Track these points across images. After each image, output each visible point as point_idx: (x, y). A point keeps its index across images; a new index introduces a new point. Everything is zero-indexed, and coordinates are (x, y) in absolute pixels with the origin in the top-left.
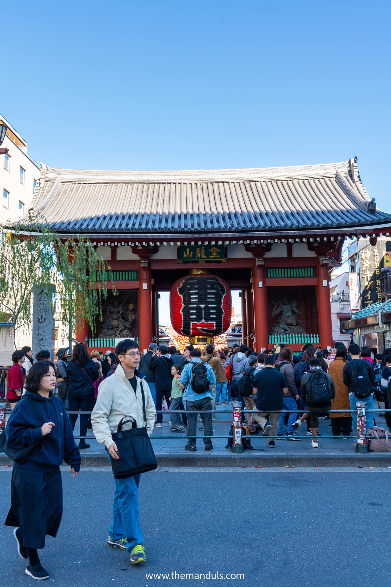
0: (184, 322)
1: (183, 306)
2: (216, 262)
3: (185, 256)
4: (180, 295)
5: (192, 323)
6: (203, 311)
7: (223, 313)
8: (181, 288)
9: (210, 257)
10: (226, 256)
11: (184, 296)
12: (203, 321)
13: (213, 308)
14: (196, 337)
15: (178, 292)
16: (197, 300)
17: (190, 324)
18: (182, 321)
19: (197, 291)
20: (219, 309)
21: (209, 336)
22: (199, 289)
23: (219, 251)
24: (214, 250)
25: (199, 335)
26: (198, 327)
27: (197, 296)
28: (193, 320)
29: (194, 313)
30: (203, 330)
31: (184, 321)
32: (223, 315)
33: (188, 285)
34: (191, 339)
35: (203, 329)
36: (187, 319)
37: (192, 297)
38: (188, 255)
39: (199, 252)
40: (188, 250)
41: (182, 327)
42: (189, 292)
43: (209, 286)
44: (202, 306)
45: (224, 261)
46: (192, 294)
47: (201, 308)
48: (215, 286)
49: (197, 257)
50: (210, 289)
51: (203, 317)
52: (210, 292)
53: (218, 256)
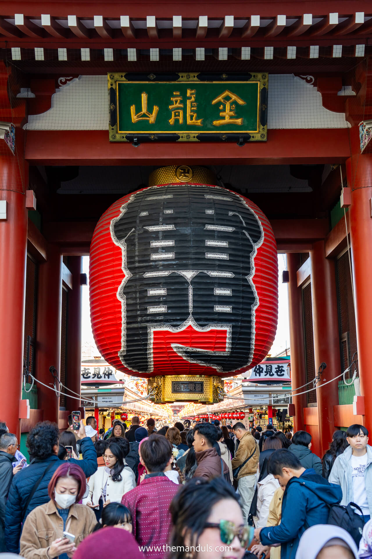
0: (128, 329)
1: (127, 275)
2: (232, 139)
3: (134, 118)
4: (117, 244)
5: (153, 330)
6: (191, 292)
7: (254, 299)
8: (121, 219)
9: (216, 123)
10: (264, 121)
11: (130, 243)
12: (190, 322)
13: (223, 283)
14: (170, 379)
15: (112, 234)
16: (170, 256)
17: (146, 334)
18: (123, 327)
19: (170, 227)
20: (243, 286)
21: (210, 373)
22: (179, 221)
23: (241, 102)
24: (227, 98)
25: (178, 373)
26: (173, 345)
27: (170, 243)
28: (155, 319)
29: (159, 296)
30: (189, 354)
31: (128, 323)
32: (255, 308)
33: (144, 210)
34: (152, 385)
35: (190, 349)
36: (136, 316)
37: (155, 244)
38: (144, 115)
39: (178, 105)
40: (144, 97)
41: (123, 344)
42: (147, 232)
43: (210, 212)
44: (189, 275)
45: (258, 137)
46: (156, 236)
47: (182, 281)
48: (231, 213)
49: (171, 121)
50: (212, 220)
51: (191, 310)
52: (213, 231)
53: (239, 121)
